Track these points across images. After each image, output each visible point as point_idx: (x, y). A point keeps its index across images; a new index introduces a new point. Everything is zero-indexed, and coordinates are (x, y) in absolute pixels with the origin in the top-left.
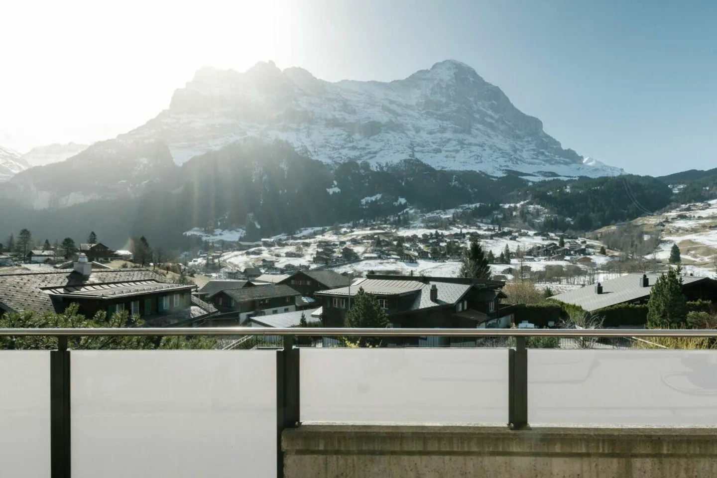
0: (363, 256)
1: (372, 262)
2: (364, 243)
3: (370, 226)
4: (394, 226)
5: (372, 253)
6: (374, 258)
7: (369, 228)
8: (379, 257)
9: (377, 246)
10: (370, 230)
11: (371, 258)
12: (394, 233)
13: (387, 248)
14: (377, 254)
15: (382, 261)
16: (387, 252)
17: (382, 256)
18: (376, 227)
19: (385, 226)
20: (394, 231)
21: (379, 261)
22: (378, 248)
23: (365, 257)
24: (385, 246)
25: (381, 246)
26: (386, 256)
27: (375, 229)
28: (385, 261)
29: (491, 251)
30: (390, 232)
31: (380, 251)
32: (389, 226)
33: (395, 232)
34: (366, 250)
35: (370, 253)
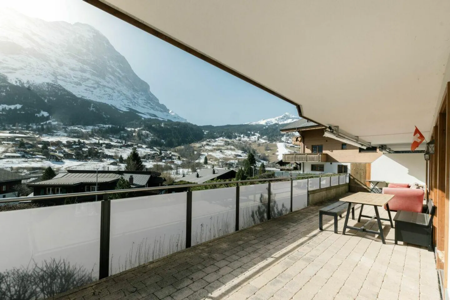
0: (4, 155)
1: (14, 160)
2: (4, 143)
3: (9, 130)
4: (37, 132)
5: (15, 152)
6: (18, 157)
7: (8, 132)
8: (23, 157)
9: (20, 147)
10: (10, 133)
11: (13, 157)
12: (37, 138)
13: (31, 149)
14: (20, 153)
15: (26, 160)
16: (32, 153)
17: (26, 156)
18: (17, 132)
19: (28, 131)
20: (37, 136)
21: (23, 159)
22: (22, 149)
23: (5, 156)
24: (29, 147)
25: (25, 148)
26: (30, 156)
27: (16, 133)
28: (29, 160)
29: (121, 156)
30: (33, 136)
31: (24, 151)
32: (32, 132)
33: (39, 137)
34: (7, 150)
35: (12, 152)
